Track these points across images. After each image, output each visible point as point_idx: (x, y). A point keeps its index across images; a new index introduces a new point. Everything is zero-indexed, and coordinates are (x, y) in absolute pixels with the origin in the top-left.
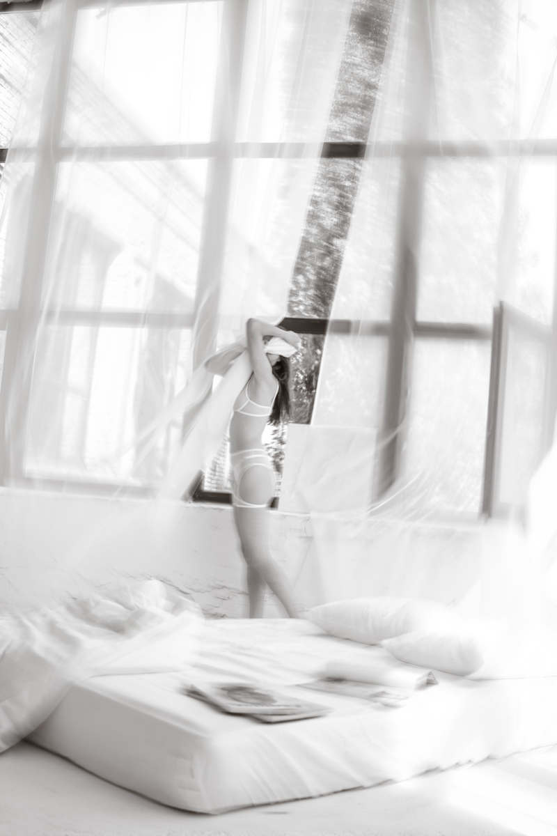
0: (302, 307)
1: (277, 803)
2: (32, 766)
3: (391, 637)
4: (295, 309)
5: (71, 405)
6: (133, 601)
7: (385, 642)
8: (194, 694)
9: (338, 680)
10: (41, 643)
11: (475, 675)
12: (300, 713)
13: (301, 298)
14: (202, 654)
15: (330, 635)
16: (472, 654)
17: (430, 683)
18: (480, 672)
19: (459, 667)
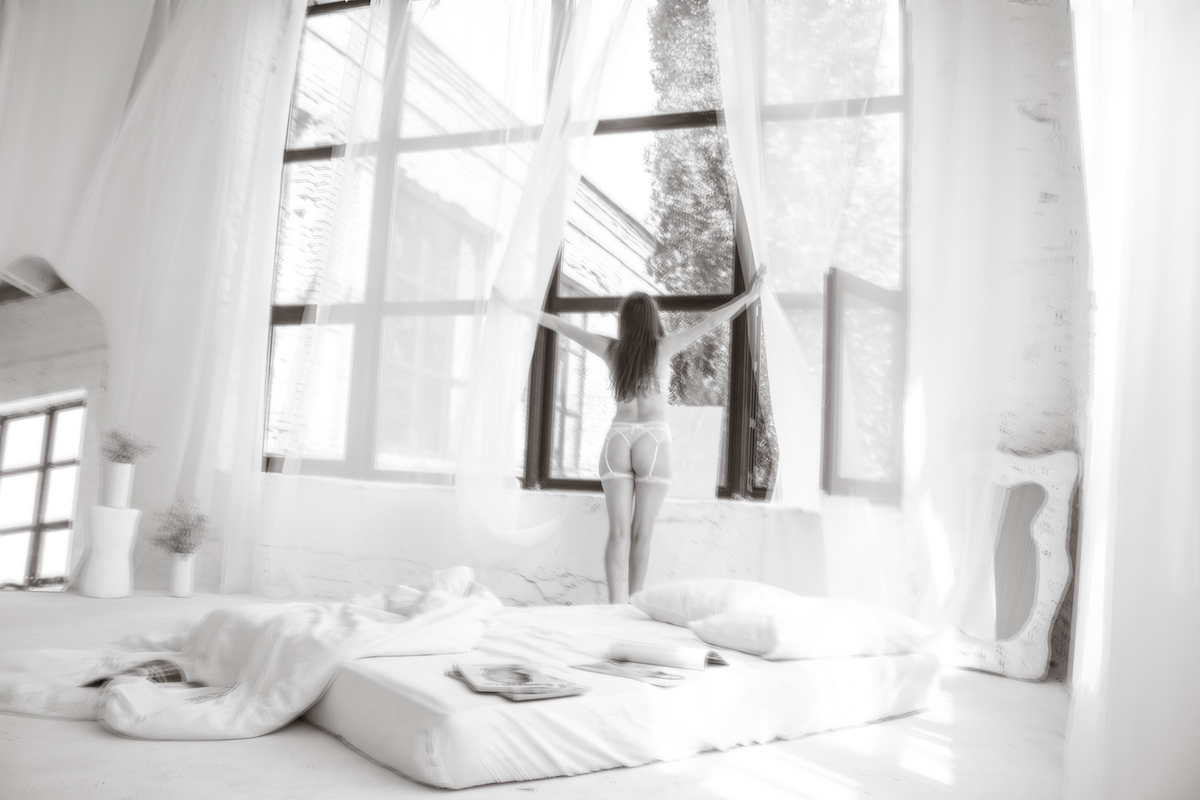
0: (680, 284)
1: (525, 781)
2: (303, 743)
3: (698, 619)
4: (674, 286)
7: (692, 624)
8: (458, 675)
9: (623, 661)
10: (325, 627)
11: (773, 655)
12: (550, 692)
13: (679, 274)
15: (654, 618)
16: (769, 634)
17: (713, 662)
18: (778, 652)
19: (757, 647)
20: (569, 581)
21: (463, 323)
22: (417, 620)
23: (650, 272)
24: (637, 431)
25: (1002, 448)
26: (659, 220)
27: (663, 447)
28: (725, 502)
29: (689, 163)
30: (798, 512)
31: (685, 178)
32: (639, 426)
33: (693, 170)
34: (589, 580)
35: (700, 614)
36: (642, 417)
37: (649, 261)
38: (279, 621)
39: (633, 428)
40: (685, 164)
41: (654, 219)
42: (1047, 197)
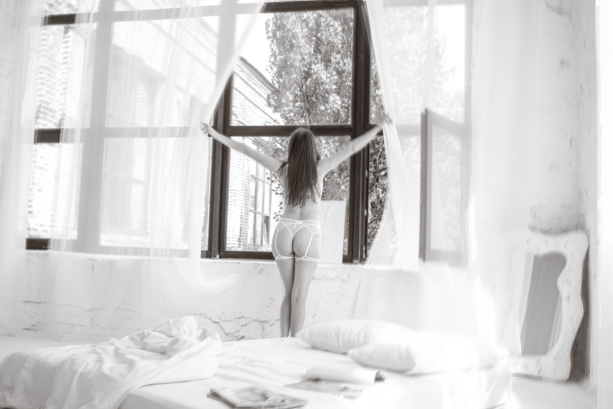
3: (355, 347)
5: (136, 191)
6: (174, 332)
7: (350, 352)
8: (216, 396)
9: (317, 380)
10: (109, 365)
14: (221, 367)
15: (314, 348)
16: (408, 358)
17: (379, 379)
18: (415, 370)
19: (400, 366)
20: (243, 321)
21: (139, 143)
22: (175, 358)
23: (269, 105)
24: (298, 226)
25: (533, 228)
26: (275, 69)
27: (316, 236)
28: (349, 266)
29: (298, 31)
30: (400, 272)
31: (294, 42)
32: (300, 222)
33: (300, 35)
34: (256, 320)
35: (353, 346)
36: (302, 217)
37: (269, 98)
38: (72, 361)
39: (296, 223)
40: (294, 31)
41: (272, 68)
42: (562, 63)
